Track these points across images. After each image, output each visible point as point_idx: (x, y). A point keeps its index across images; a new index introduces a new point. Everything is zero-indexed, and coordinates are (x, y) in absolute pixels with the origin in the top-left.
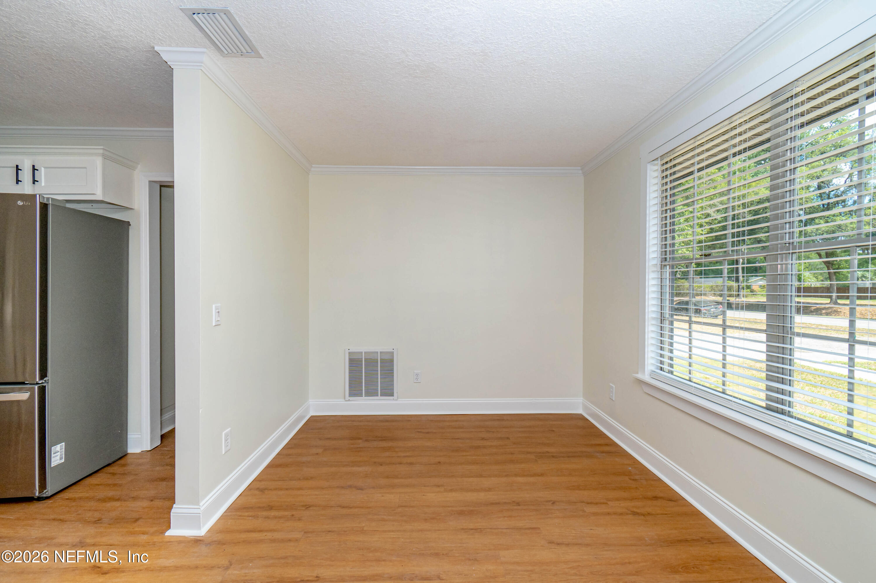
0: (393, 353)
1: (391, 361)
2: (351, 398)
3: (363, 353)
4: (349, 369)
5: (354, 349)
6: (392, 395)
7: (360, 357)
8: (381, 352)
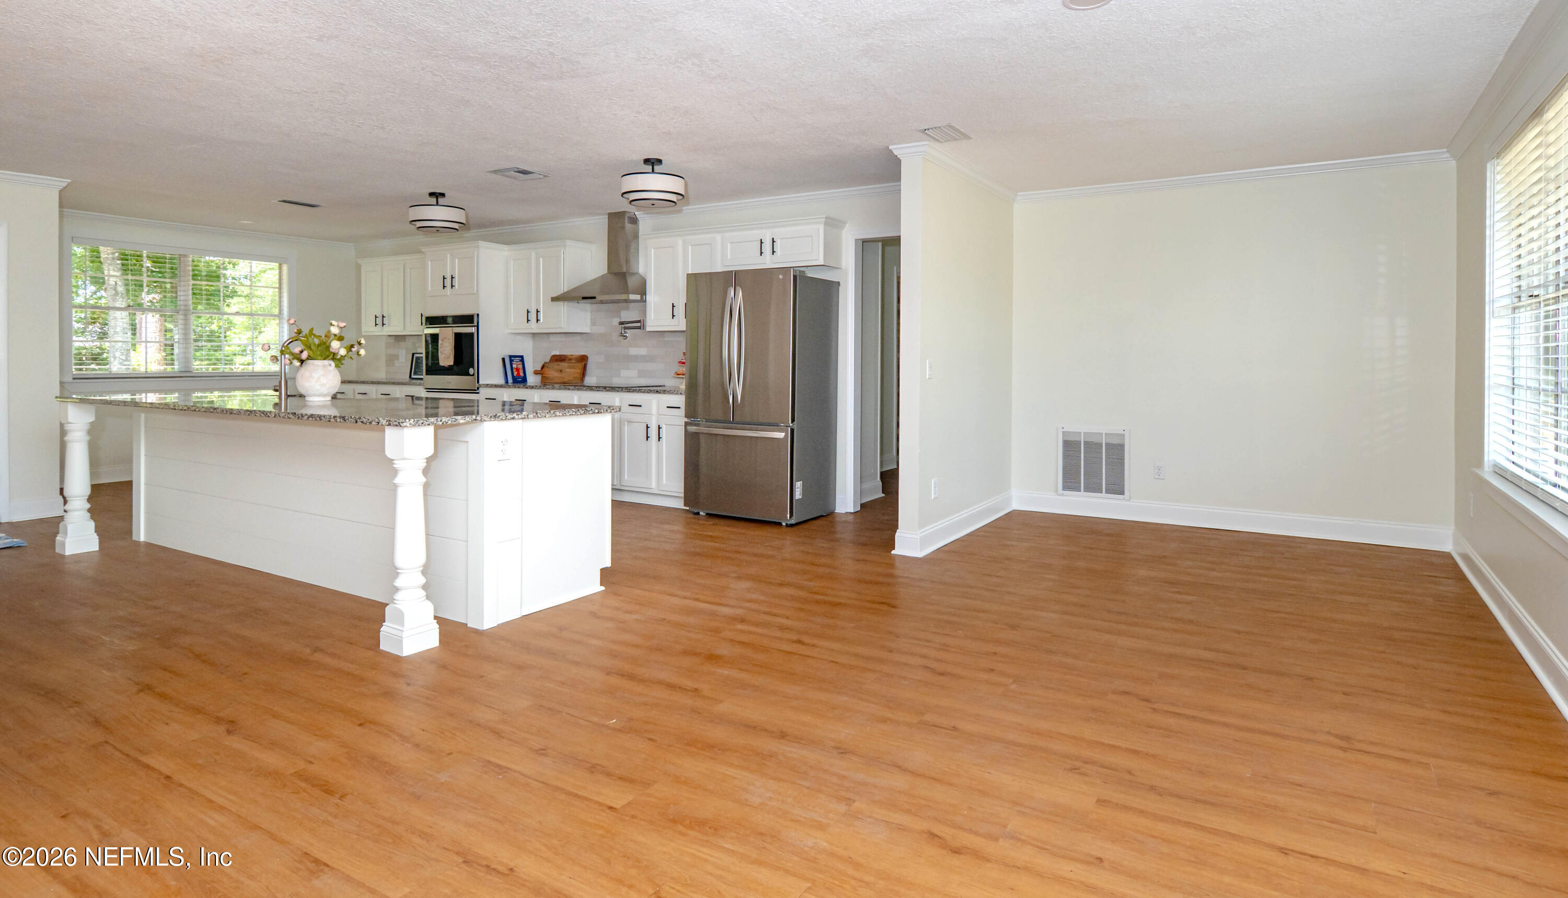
0: (1123, 435)
1: (1121, 447)
2: (1066, 493)
3: (1082, 434)
4: (1063, 454)
5: (1068, 429)
6: (1122, 492)
7: (1078, 439)
8: (1106, 434)
